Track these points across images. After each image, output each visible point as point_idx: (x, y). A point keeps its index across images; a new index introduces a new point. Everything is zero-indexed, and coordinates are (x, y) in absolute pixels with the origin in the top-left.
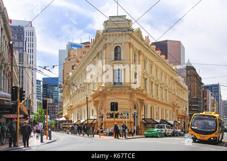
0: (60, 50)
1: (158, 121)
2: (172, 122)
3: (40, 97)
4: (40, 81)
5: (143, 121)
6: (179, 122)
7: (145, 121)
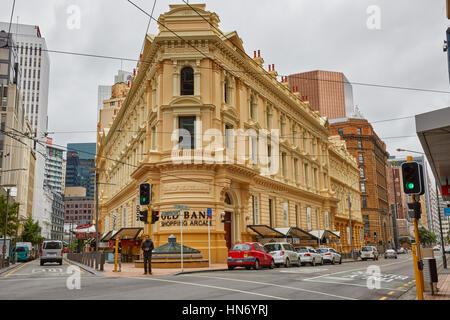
0: (100, 87)
1: (285, 231)
2: (319, 234)
3: (60, 183)
4: (62, 151)
5: (250, 230)
6: (338, 233)
7: (255, 231)
